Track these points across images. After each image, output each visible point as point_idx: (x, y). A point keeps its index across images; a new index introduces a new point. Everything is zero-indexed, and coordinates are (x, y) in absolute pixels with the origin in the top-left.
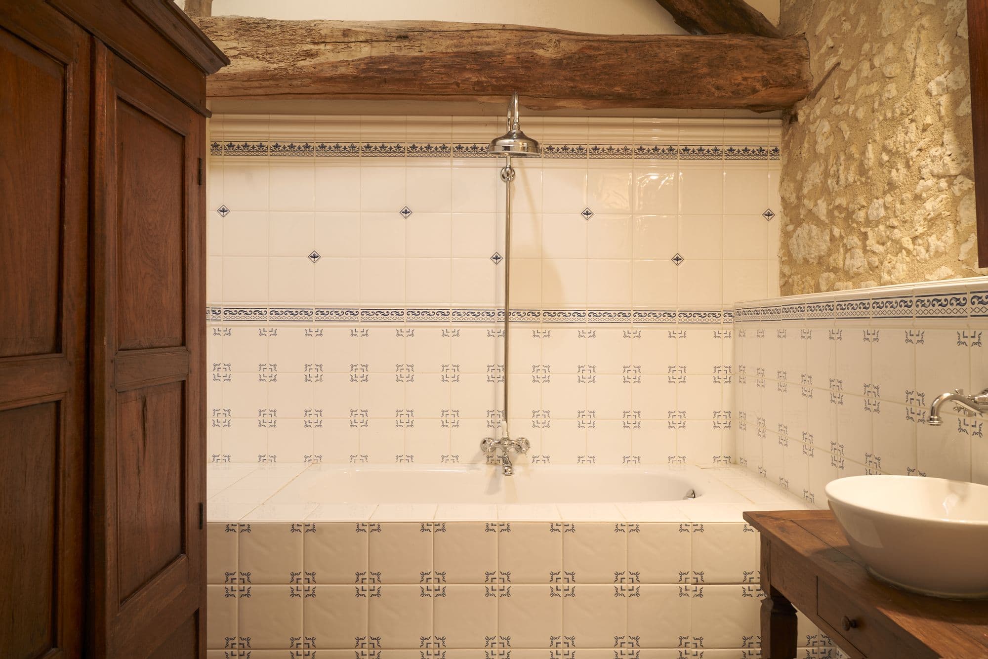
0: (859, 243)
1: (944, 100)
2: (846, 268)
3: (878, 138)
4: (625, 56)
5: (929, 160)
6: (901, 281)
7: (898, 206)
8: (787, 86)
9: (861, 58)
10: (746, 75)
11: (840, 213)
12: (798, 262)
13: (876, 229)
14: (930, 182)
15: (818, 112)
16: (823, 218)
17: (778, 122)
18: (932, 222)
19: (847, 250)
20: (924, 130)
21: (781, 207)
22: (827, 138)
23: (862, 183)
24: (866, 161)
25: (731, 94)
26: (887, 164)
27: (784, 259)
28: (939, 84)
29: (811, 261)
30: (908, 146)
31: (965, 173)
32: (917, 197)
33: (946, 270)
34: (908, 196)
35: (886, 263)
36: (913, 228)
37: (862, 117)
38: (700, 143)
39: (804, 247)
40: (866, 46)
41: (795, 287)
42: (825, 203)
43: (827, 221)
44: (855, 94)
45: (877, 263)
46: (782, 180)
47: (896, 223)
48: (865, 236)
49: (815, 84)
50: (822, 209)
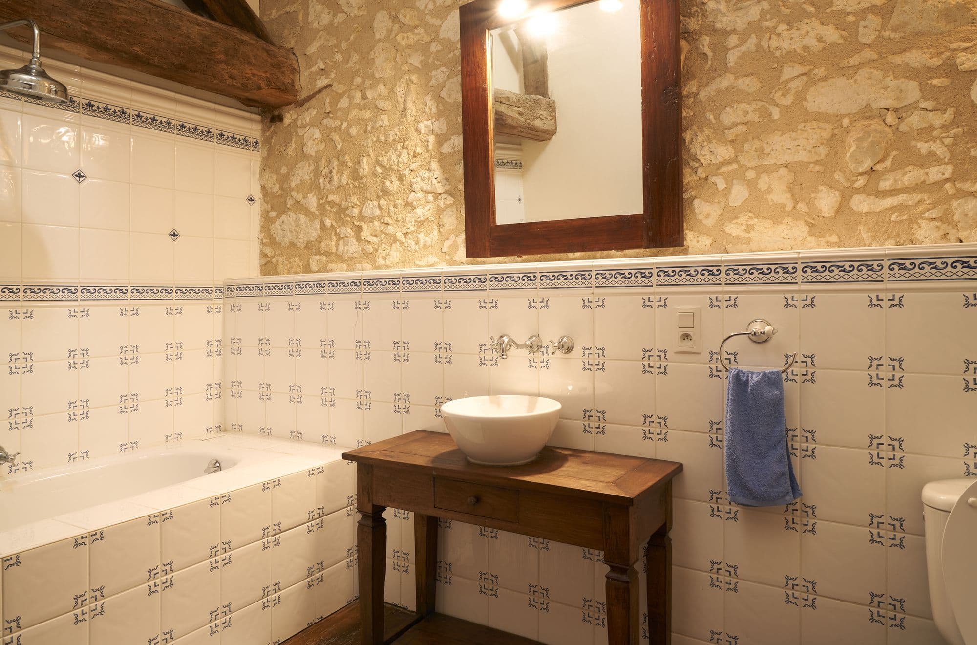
0: (353, 234)
1: (432, 139)
2: (339, 252)
3: (372, 154)
4: (148, 17)
5: (419, 179)
6: (395, 265)
7: (392, 208)
8: (283, 90)
9: (353, 87)
10: (255, 72)
11: (332, 208)
12: (283, 244)
13: (371, 224)
14: (420, 195)
15: (308, 120)
16: (313, 210)
17: (258, 117)
18: (420, 224)
19: (339, 238)
20: (415, 157)
21: (260, 195)
22: (318, 144)
23: (355, 186)
24: (361, 170)
25: (240, 85)
26: (380, 175)
27: (264, 241)
28: (426, 126)
29: (299, 244)
30: (401, 165)
31: (449, 193)
32: (408, 204)
33: (432, 259)
34: (400, 202)
35: (380, 250)
36: (405, 226)
37: (354, 134)
38: (196, 122)
39: (291, 232)
40: (358, 80)
41: (281, 266)
42: (315, 197)
43: (317, 213)
44: (348, 114)
45: (371, 250)
46: (263, 171)
47: (390, 221)
48: (359, 229)
49: (303, 95)
50: (312, 202)
